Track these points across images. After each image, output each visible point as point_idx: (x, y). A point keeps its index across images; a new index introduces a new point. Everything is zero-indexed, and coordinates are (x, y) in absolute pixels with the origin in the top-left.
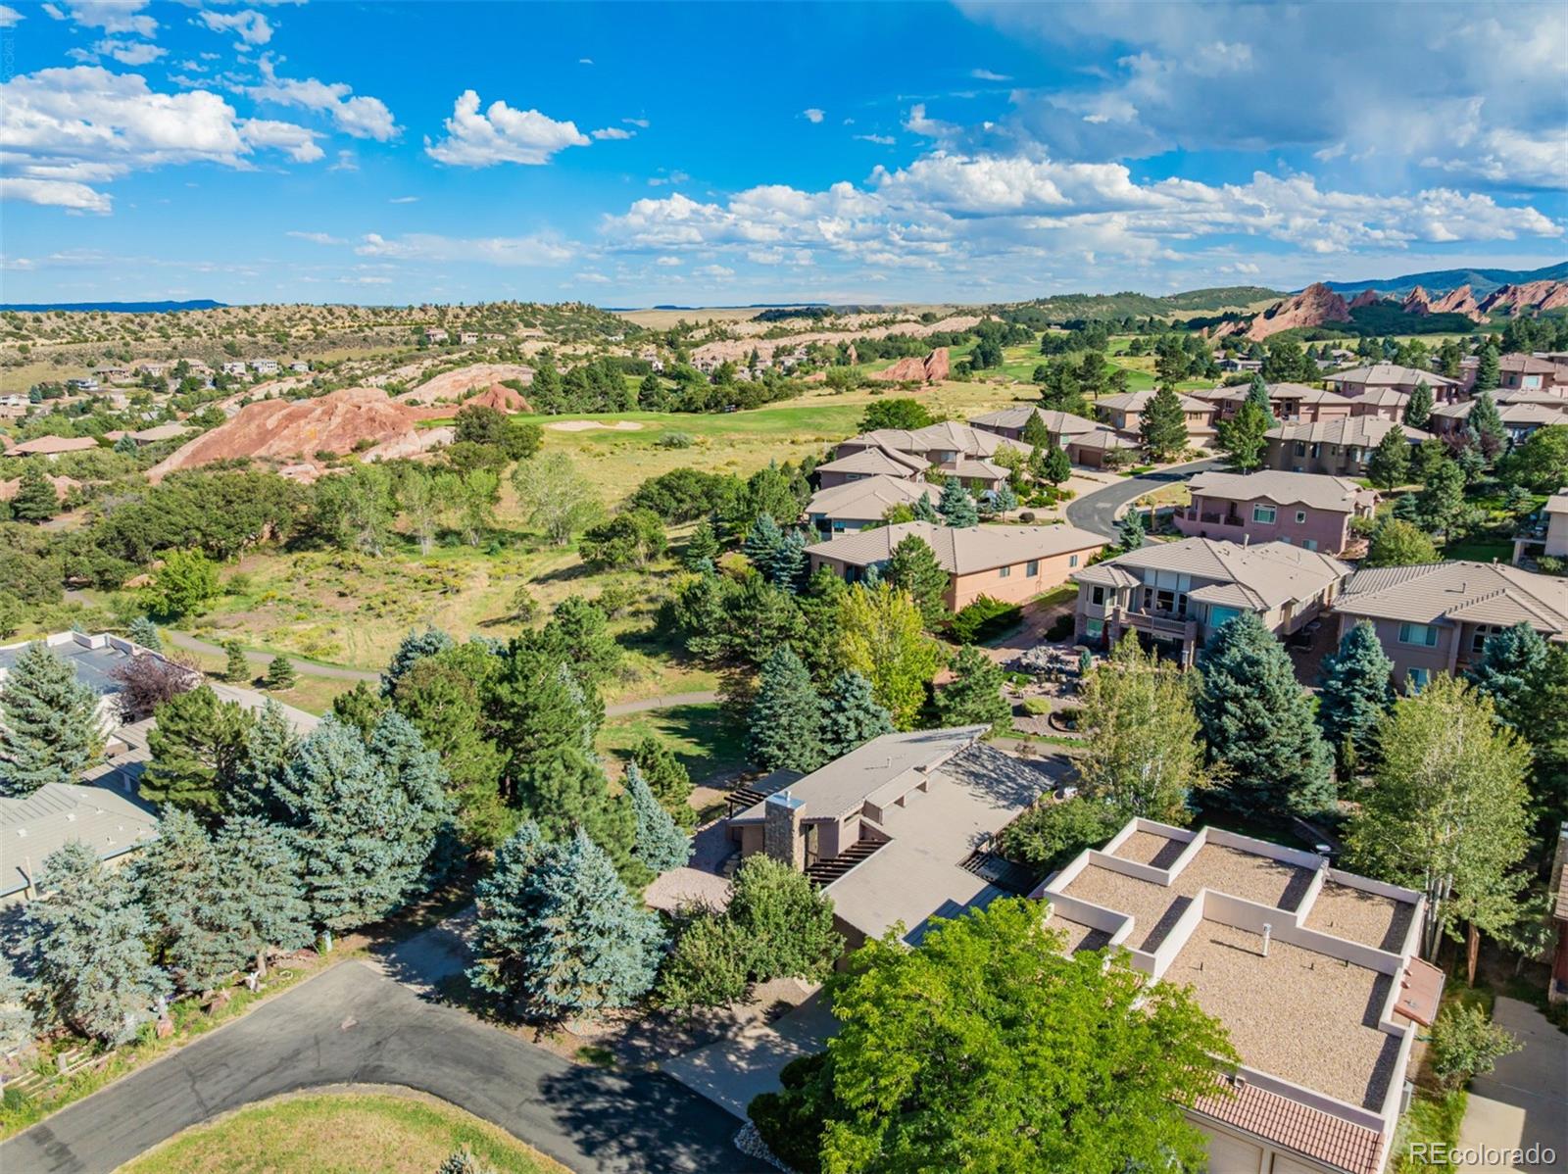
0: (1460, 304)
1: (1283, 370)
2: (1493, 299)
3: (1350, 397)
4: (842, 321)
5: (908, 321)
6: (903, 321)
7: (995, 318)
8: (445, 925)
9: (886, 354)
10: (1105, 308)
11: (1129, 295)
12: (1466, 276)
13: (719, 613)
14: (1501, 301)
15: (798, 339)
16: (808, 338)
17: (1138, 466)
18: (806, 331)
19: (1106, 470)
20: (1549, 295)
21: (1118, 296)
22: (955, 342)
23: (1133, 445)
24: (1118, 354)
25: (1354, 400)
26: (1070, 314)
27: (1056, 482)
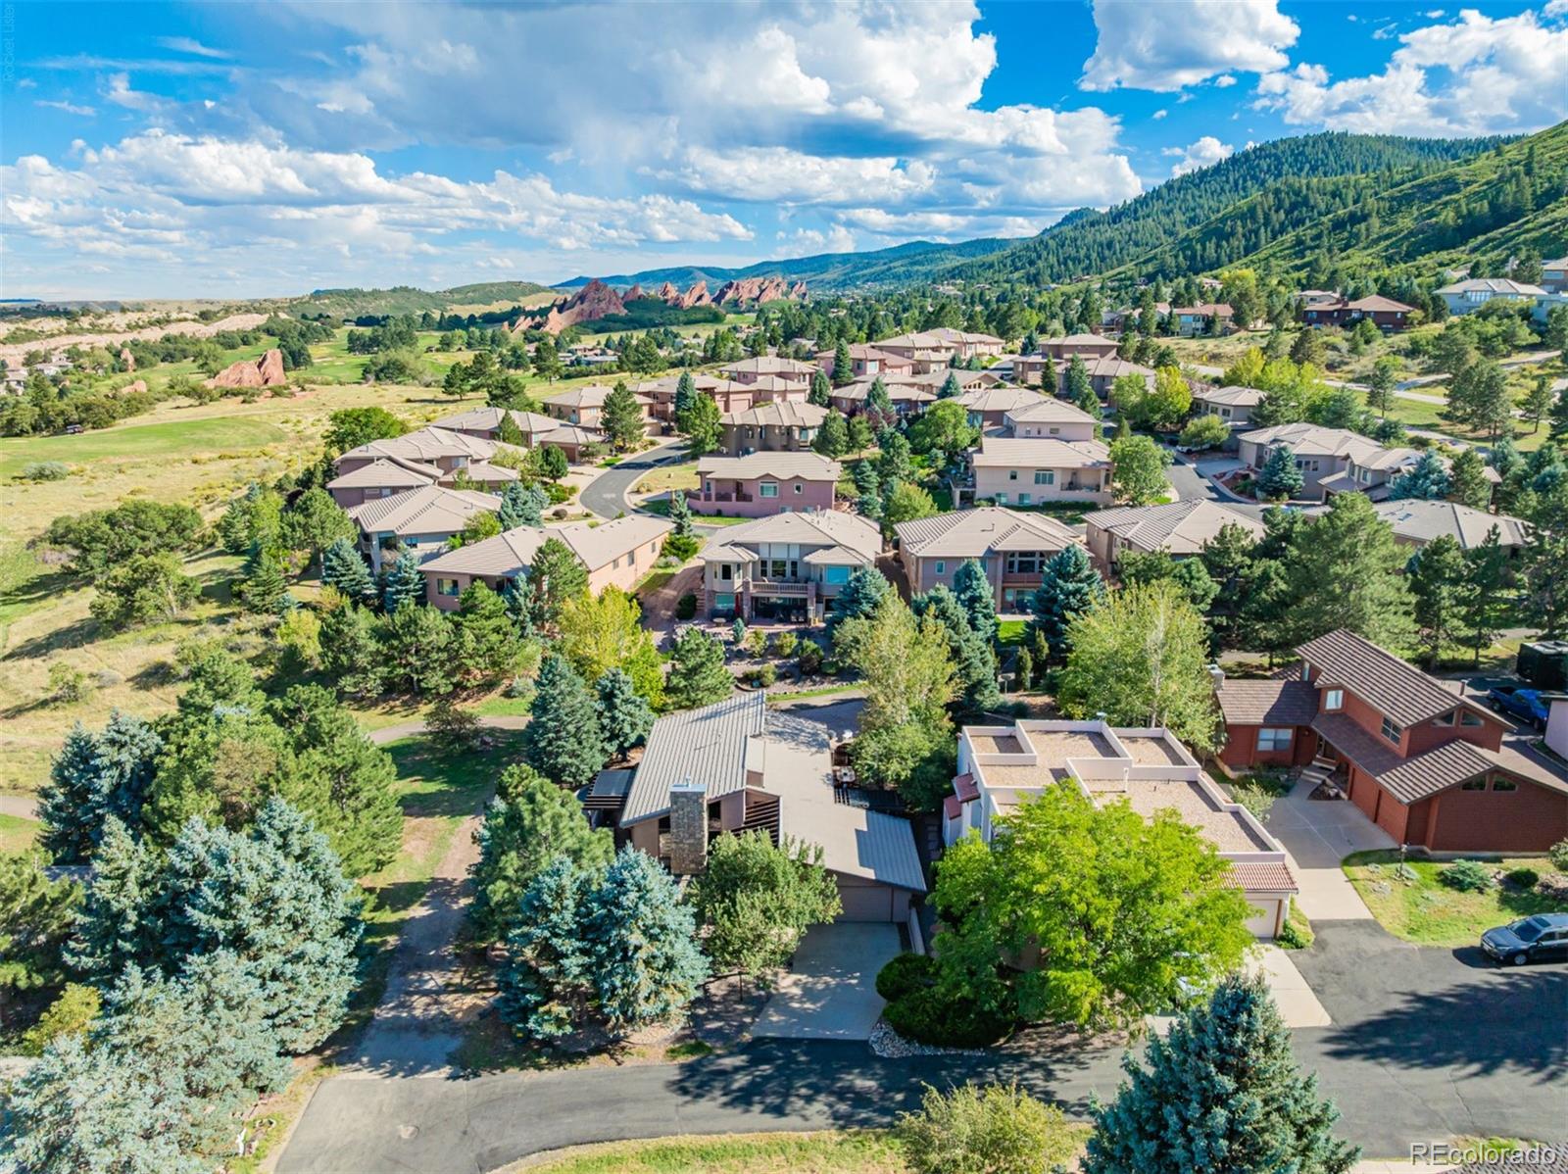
0: (700, 298)
1: (642, 362)
2: (722, 294)
3: (747, 384)
4: (105, 321)
5: (185, 320)
6: (180, 320)
7: (283, 316)
8: (383, 1013)
9: (168, 357)
10: (383, 303)
11: (405, 289)
12: (691, 273)
13: (373, 646)
14: (730, 295)
15: (53, 343)
16: (66, 342)
17: (608, 458)
18: (60, 333)
19: (582, 464)
20: (762, 291)
21: (394, 290)
22: (245, 342)
23: (600, 439)
24: (429, 349)
25: (753, 387)
26: (349, 310)
27: (555, 478)
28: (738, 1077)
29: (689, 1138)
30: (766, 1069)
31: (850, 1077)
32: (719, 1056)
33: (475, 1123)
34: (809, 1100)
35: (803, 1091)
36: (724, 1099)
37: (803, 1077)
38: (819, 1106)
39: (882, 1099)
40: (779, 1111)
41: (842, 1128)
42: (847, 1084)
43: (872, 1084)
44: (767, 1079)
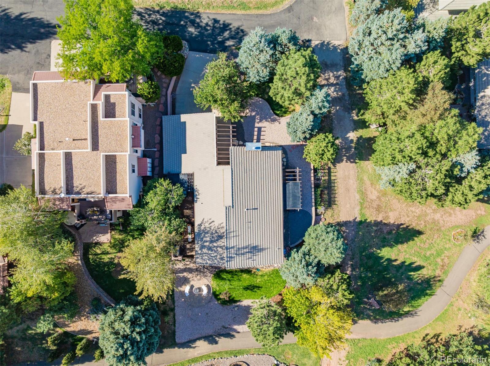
28: (228, 36)
29: (238, 13)
30: (220, 39)
31: (196, 33)
32: (234, 45)
33: (298, 22)
34: (207, 24)
35: (209, 28)
36: (231, 27)
37: (209, 34)
38: (205, 21)
39: (187, 22)
40: (216, 21)
41: (198, 12)
42: (197, 30)
43: (190, 29)
44: (219, 35)
